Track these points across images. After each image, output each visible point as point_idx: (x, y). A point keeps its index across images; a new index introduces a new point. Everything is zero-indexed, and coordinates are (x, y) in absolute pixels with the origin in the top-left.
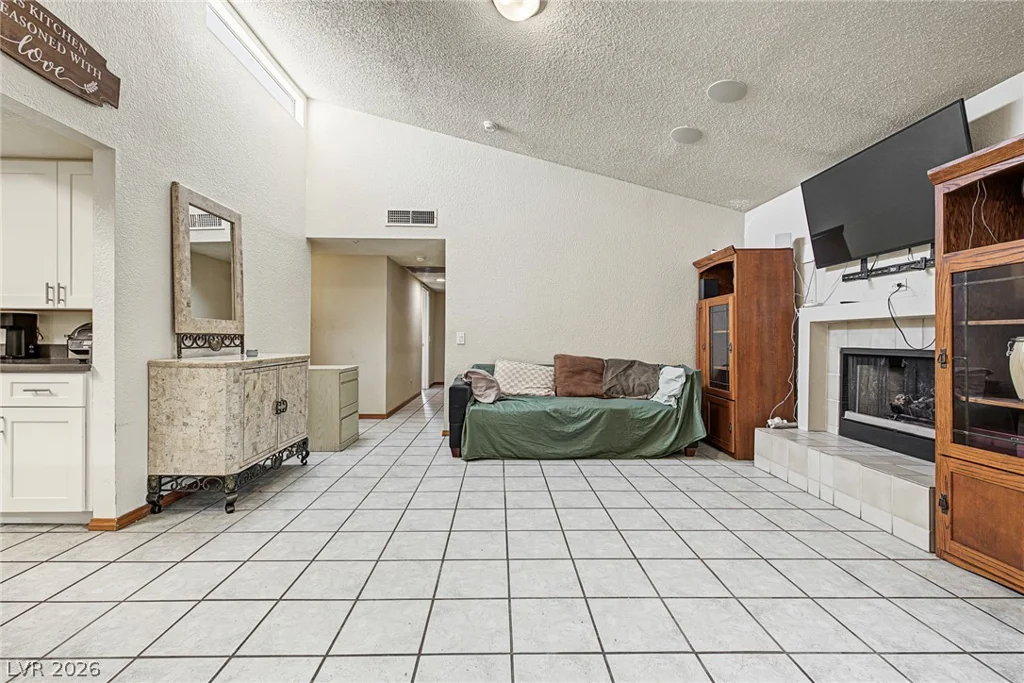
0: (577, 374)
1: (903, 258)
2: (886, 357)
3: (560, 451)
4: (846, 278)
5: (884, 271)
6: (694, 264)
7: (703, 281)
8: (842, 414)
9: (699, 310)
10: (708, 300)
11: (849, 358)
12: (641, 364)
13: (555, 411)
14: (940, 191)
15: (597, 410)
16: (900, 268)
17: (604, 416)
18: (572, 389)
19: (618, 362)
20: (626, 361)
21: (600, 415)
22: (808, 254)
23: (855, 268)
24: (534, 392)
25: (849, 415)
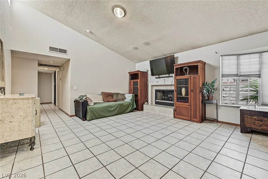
0: (107, 96)
1: (165, 76)
2: (162, 91)
3: (111, 114)
4: (156, 78)
5: (162, 77)
6: (129, 73)
7: (131, 76)
8: (155, 101)
9: (130, 82)
10: (132, 80)
11: (157, 91)
12: (120, 94)
13: (109, 105)
14: (175, 68)
15: (117, 104)
16: (164, 77)
17: (119, 106)
18: (108, 100)
19: (116, 93)
20: (117, 93)
21: (118, 105)
22: (150, 73)
23: (158, 76)
24: (99, 102)
25: (156, 101)
